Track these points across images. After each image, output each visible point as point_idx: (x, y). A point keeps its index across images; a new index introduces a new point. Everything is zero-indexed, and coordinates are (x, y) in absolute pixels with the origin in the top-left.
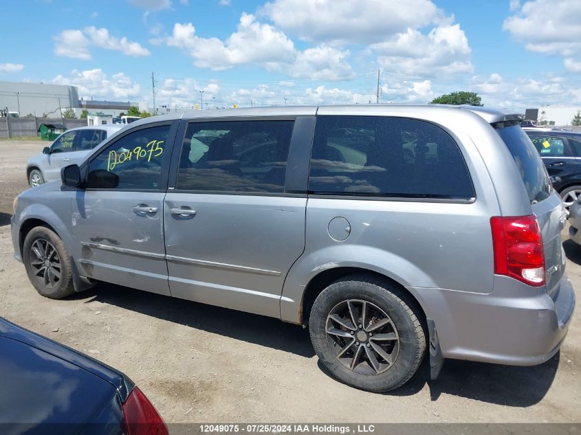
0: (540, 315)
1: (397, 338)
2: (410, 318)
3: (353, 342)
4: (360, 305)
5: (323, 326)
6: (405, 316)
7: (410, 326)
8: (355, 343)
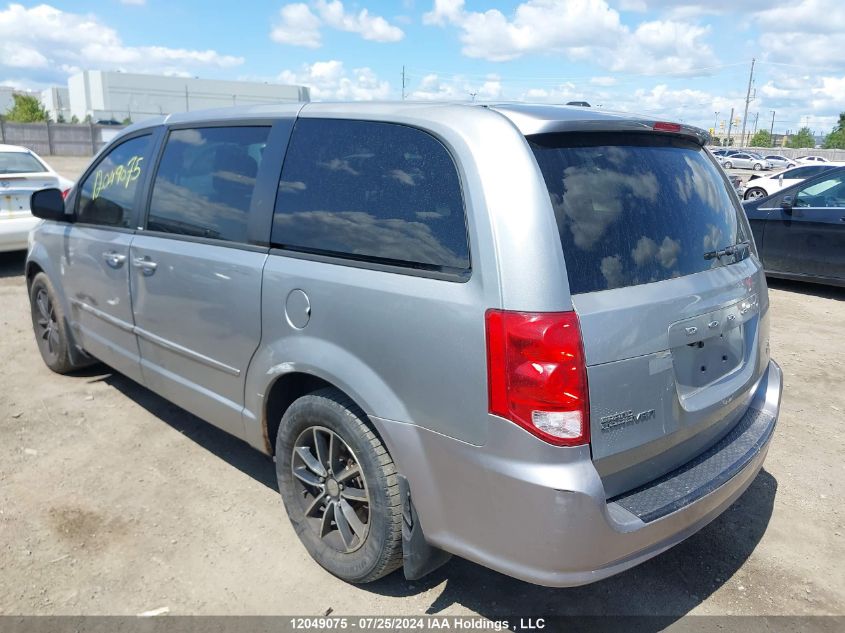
0: (559, 500)
1: (367, 499)
2: (381, 470)
3: (321, 495)
4: (326, 437)
5: (287, 461)
6: (374, 464)
7: (380, 483)
8: (325, 496)
